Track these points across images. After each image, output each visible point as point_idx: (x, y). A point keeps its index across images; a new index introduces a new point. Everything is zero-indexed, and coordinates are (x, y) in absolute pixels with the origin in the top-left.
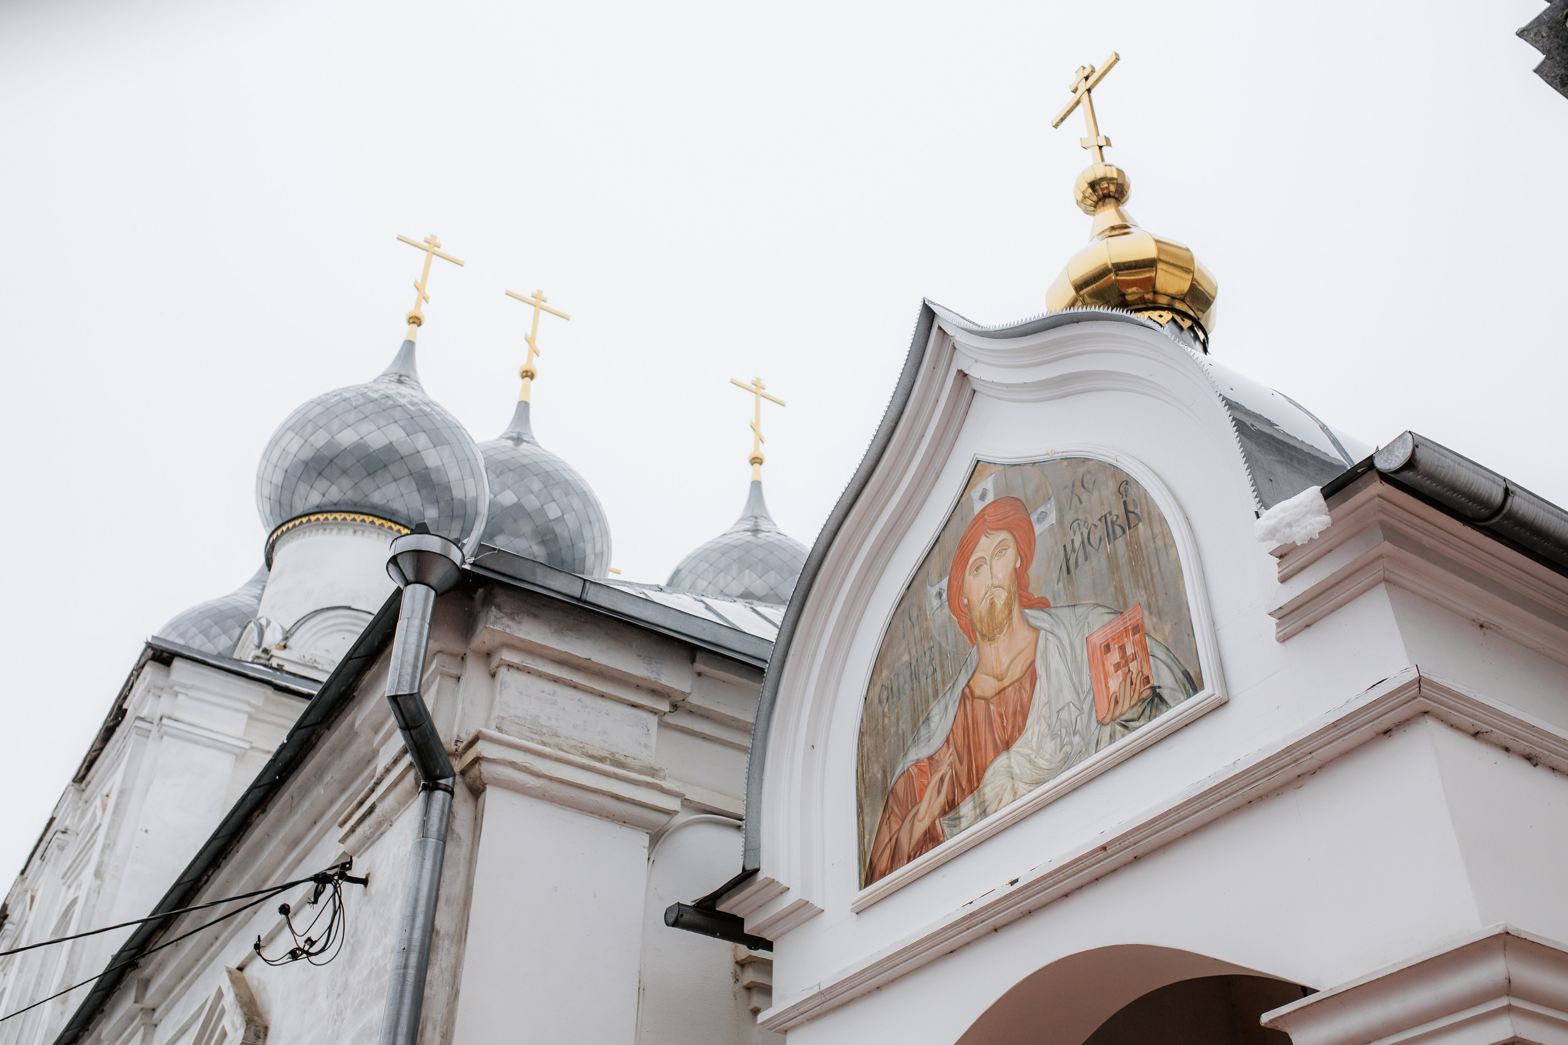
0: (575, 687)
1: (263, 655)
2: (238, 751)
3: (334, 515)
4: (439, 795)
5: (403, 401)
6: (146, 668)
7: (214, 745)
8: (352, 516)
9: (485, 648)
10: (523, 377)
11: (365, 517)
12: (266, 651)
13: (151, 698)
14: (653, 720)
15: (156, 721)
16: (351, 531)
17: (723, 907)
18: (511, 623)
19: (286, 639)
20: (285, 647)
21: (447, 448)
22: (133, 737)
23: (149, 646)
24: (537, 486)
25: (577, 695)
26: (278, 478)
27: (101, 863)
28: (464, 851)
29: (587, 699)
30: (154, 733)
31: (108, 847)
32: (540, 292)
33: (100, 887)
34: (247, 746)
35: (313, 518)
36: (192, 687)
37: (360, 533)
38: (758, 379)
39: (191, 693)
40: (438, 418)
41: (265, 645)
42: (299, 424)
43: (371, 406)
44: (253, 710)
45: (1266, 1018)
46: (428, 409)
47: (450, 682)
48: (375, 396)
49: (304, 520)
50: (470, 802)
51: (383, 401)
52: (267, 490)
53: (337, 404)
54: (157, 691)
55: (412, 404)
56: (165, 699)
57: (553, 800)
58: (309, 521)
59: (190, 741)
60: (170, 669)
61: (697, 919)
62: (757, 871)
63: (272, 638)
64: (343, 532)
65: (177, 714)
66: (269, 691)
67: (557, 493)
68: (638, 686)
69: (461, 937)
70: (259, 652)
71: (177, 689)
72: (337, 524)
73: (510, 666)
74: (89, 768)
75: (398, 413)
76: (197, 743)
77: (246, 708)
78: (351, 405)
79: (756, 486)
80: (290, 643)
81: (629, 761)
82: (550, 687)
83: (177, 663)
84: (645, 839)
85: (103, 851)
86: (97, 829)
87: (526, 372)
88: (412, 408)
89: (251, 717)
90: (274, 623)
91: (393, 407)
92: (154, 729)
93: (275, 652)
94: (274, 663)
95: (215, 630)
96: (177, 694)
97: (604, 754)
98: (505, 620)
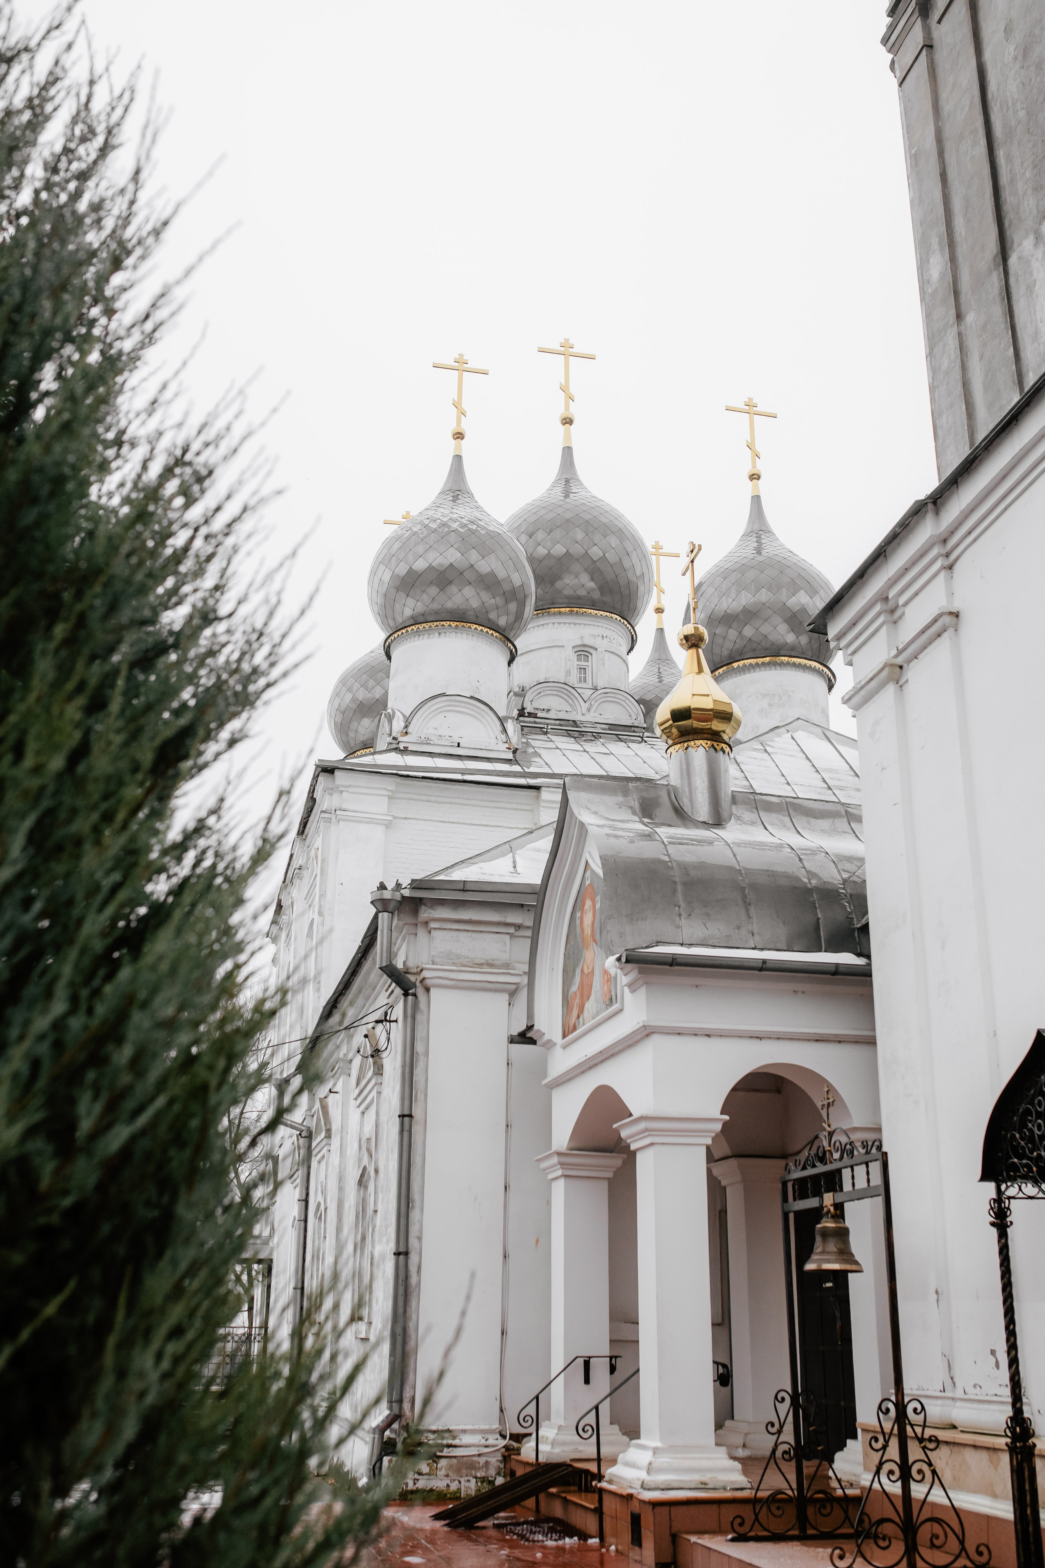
0: (468, 931)
1: (393, 741)
2: (386, 822)
3: (423, 625)
4: (410, 998)
5: (455, 526)
6: (320, 778)
7: (371, 821)
8: (435, 624)
9: (425, 920)
10: (564, 424)
11: (444, 623)
12: (394, 738)
13: (327, 797)
14: (508, 937)
15: (333, 812)
16: (436, 634)
17: (528, 1035)
18: (432, 911)
19: (406, 727)
20: (406, 733)
21: (493, 556)
22: (322, 824)
23: (317, 766)
24: (580, 535)
25: (469, 934)
26: (380, 600)
27: (320, 906)
28: (425, 1017)
29: (474, 935)
30: (333, 820)
31: (322, 896)
32: (567, 340)
33: (323, 921)
34: (391, 818)
35: (409, 629)
36: (350, 786)
37: (443, 635)
38: (750, 399)
39: (350, 790)
40: (483, 532)
41: (394, 734)
42: (385, 559)
43: (433, 536)
44: (390, 793)
45: (615, 1126)
46: (474, 527)
47: (412, 937)
48: (434, 526)
49: (404, 631)
50: (426, 993)
51: (440, 530)
52: (376, 609)
53: (409, 539)
54: (330, 791)
55: (463, 526)
56: (336, 796)
57: (461, 988)
58: (407, 631)
59: (355, 821)
60: (334, 778)
61: (520, 1039)
62: (533, 1026)
63: (398, 725)
64: (431, 636)
65: (345, 806)
66: (399, 780)
67: (597, 538)
68: (498, 924)
69: (427, 1054)
70: (389, 739)
71: (341, 789)
72: (426, 630)
73: (435, 929)
74: (305, 827)
75: (453, 537)
76: (360, 822)
77: (386, 793)
78: (419, 537)
79: (756, 500)
80: (410, 730)
81: (496, 962)
82: (455, 934)
83: (337, 773)
84: (507, 997)
85: (320, 899)
86: (315, 879)
87: (565, 419)
88: (462, 530)
89: (390, 798)
90: (398, 714)
91: (448, 533)
92: (333, 817)
93: (400, 739)
94: (401, 746)
95: (371, 683)
96: (342, 792)
97: (483, 961)
98: (429, 910)
